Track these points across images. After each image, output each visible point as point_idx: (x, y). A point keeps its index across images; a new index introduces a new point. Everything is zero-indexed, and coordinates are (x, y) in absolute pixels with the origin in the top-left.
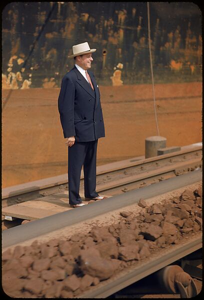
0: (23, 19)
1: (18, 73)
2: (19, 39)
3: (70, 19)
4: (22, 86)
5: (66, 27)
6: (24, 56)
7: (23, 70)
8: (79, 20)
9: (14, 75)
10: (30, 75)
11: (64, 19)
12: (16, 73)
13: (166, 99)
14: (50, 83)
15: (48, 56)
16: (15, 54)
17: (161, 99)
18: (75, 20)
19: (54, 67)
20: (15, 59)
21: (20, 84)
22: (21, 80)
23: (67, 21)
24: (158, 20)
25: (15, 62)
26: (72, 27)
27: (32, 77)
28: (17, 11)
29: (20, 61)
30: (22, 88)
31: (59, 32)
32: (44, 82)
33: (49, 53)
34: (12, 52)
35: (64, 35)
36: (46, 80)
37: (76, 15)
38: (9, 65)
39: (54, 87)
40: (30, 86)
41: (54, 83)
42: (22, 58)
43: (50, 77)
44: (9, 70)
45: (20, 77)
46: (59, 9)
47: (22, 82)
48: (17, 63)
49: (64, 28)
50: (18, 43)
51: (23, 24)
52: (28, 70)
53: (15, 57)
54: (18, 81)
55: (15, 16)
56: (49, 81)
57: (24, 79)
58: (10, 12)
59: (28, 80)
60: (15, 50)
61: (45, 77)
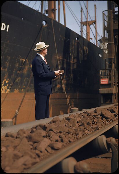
0: (10, 65)
1: (6, 86)
2: (8, 73)
3: (26, 66)
4: (6, 92)
5: (25, 69)
6: (9, 80)
7: (8, 85)
8: (29, 67)
9: (4, 87)
10: (10, 87)
11: (24, 66)
12: (5, 86)
13: (55, 99)
14: (17, 91)
15: (17, 80)
16: (6, 79)
17: (54, 99)
18: (28, 66)
19: (19, 84)
20: (5, 81)
21: (6, 91)
22: (6, 89)
23: (25, 67)
24: (54, 69)
25: (5, 82)
26: (27, 69)
27: (10, 88)
28: (9, 62)
29: (7, 82)
30: (6, 93)
31: (22, 71)
32: (14, 90)
33: (18, 79)
34: (5, 78)
35: (24, 72)
36: (15, 89)
37: (28, 65)
38: (3, 83)
39: (18, 92)
40: (9, 92)
41: (18, 91)
42: (8, 80)
43: (17, 88)
44: (2, 85)
45: (6, 88)
46: (23, 63)
47: (7, 90)
48: (6, 82)
49: (24, 69)
50: (7, 74)
51: (10, 67)
52: (9, 85)
53: (5, 80)
54: (5, 89)
55: (8, 64)
56: (16, 90)
57: (7, 89)
58: (6, 63)
59: (9, 89)
60: (6, 77)
61: (15, 88)
